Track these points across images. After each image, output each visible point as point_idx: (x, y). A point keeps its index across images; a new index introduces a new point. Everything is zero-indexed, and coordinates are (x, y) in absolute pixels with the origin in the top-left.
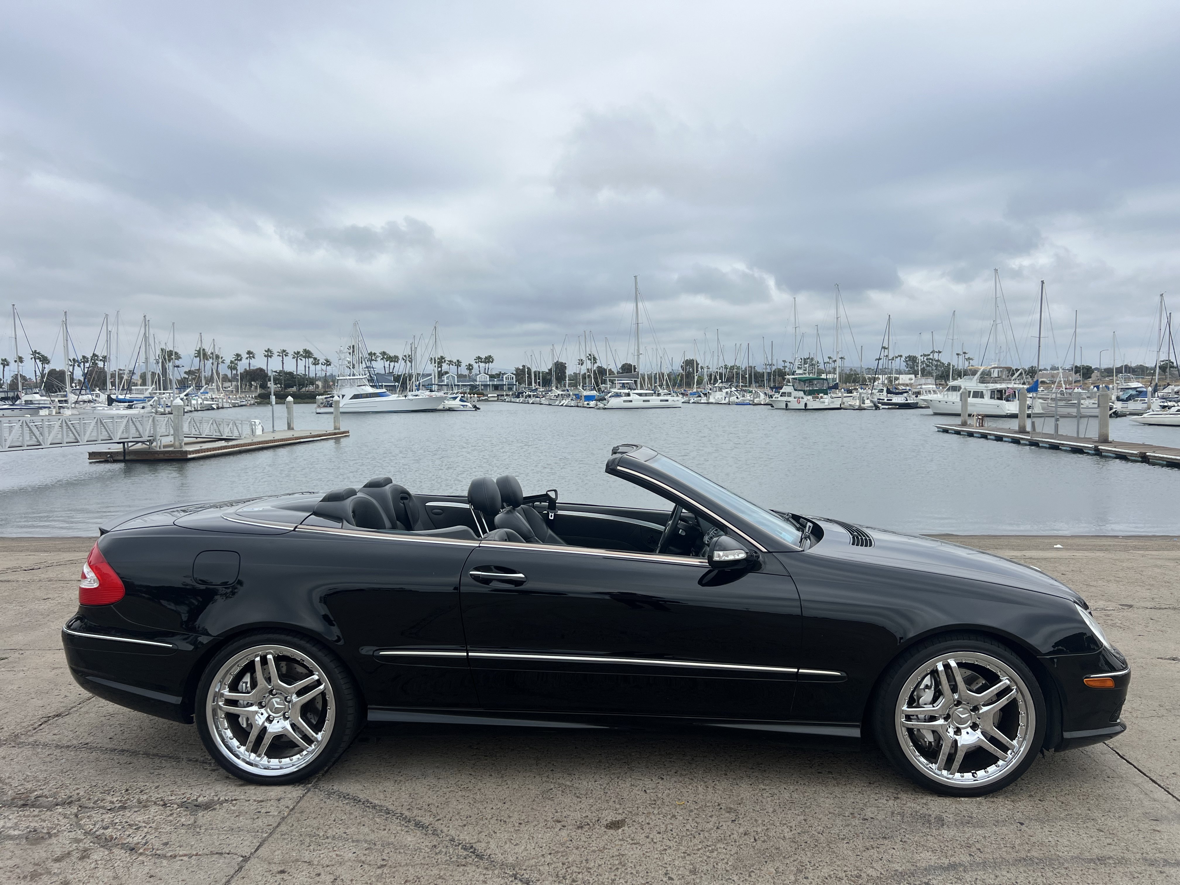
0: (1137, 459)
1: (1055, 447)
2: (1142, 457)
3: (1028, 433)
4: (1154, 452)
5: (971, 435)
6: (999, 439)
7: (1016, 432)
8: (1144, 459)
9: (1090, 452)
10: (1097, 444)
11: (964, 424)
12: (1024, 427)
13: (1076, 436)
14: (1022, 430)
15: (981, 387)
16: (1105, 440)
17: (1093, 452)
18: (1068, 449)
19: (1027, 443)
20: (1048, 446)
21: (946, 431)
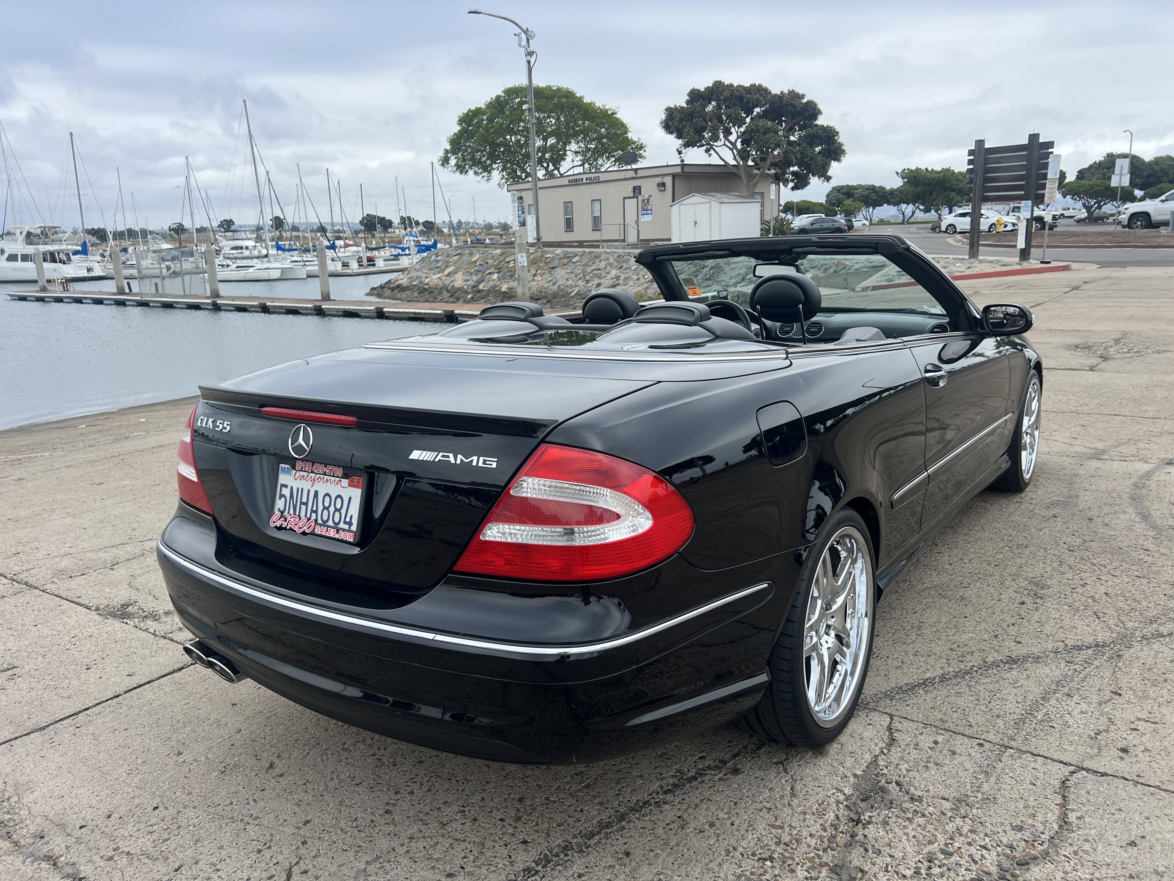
0: (257, 309)
1: (168, 306)
2: (262, 308)
3: (128, 294)
4: (273, 302)
5: (59, 300)
6: (98, 302)
7: (114, 294)
8: (265, 309)
9: (208, 307)
10: (215, 300)
11: (44, 289)
12: (123, 288)
13: (182, 293)
14: (121, 292)
15: (30, 250)
16: (218, 296)
17: (211, 307)
18: (184, 306)
19: (135, 304)
20: (160, 305)
21: (23, 299)
